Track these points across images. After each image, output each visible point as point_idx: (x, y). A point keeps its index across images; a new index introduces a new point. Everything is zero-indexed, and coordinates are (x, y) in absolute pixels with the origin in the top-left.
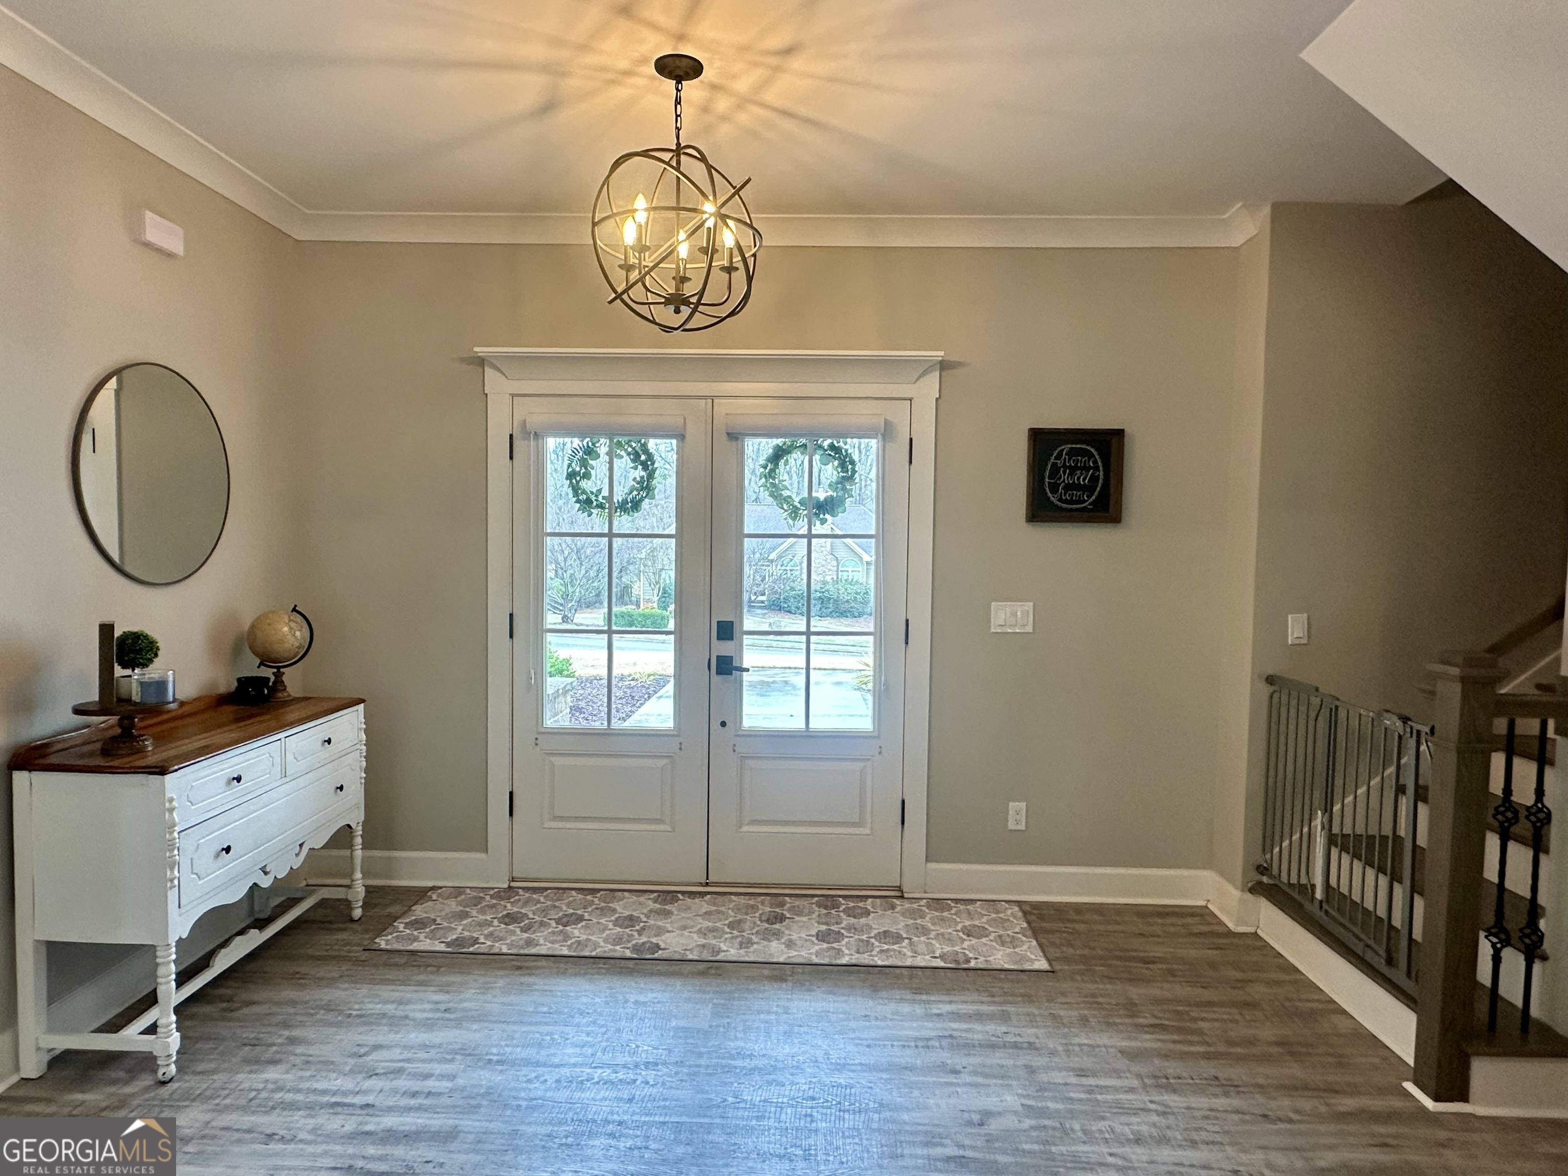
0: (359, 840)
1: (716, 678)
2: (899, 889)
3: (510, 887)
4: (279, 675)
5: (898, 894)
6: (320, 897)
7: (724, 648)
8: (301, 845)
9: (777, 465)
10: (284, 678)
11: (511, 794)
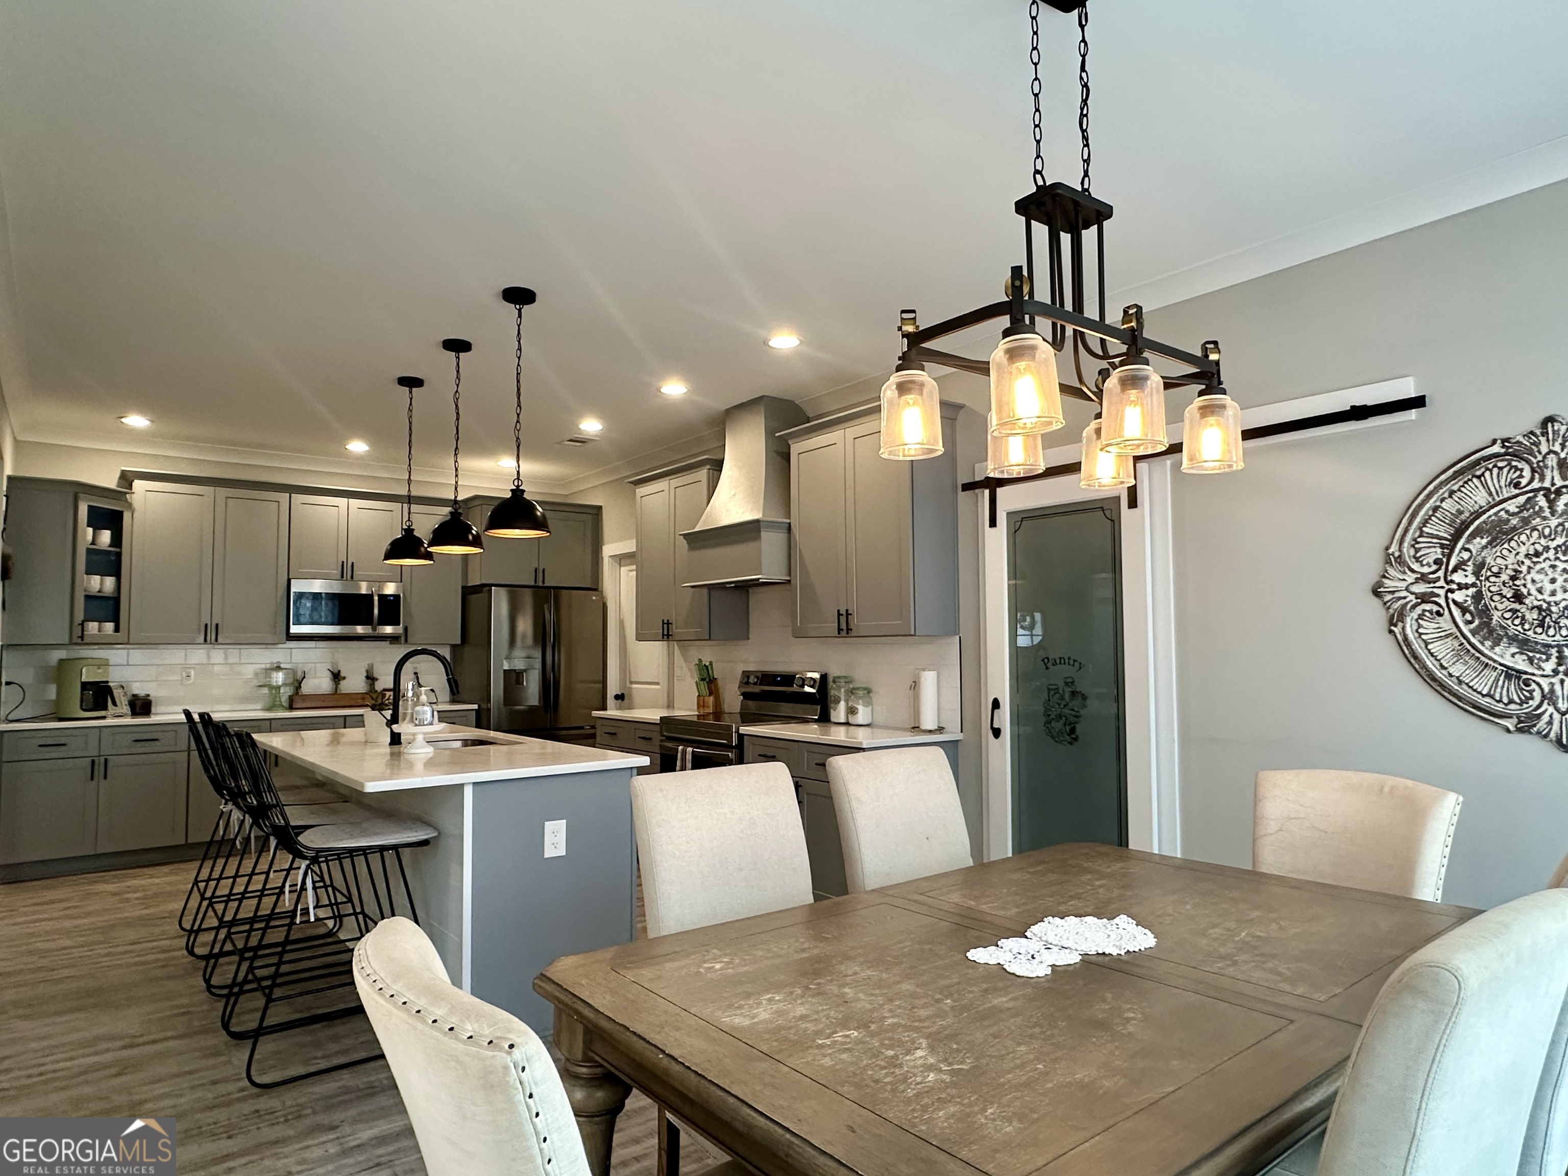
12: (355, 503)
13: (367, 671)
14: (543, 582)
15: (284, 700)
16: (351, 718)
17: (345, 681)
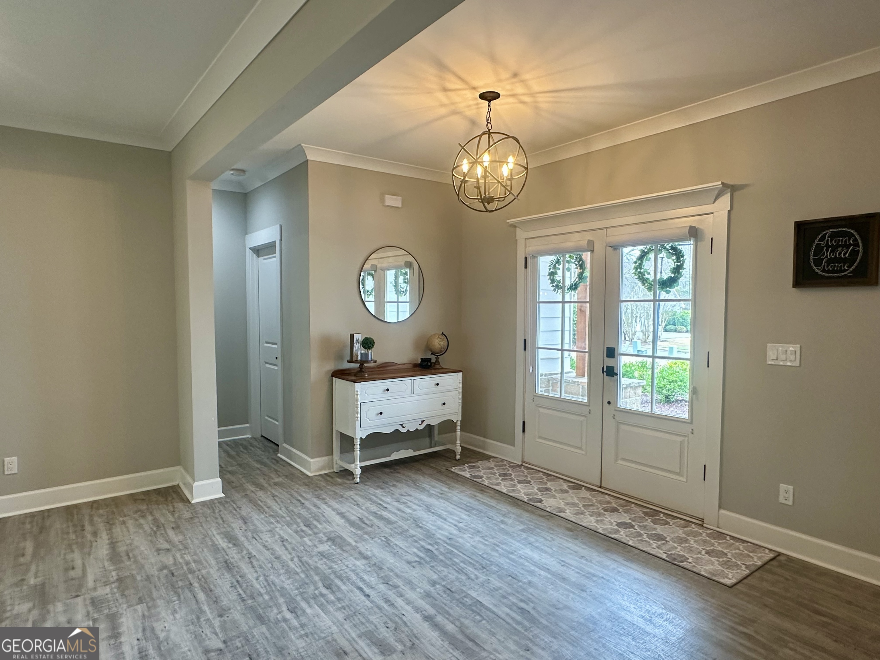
0: (459, 428)
1: (607, 378)
2: (702, 520)
3: (522, 465)
4: (437, 359)
5: (700, 523)
6: (448, 448)
7: (610, 362)
8: (423, 422)
9: (642, 261)
10: (439, 360)
11: (524, 423)
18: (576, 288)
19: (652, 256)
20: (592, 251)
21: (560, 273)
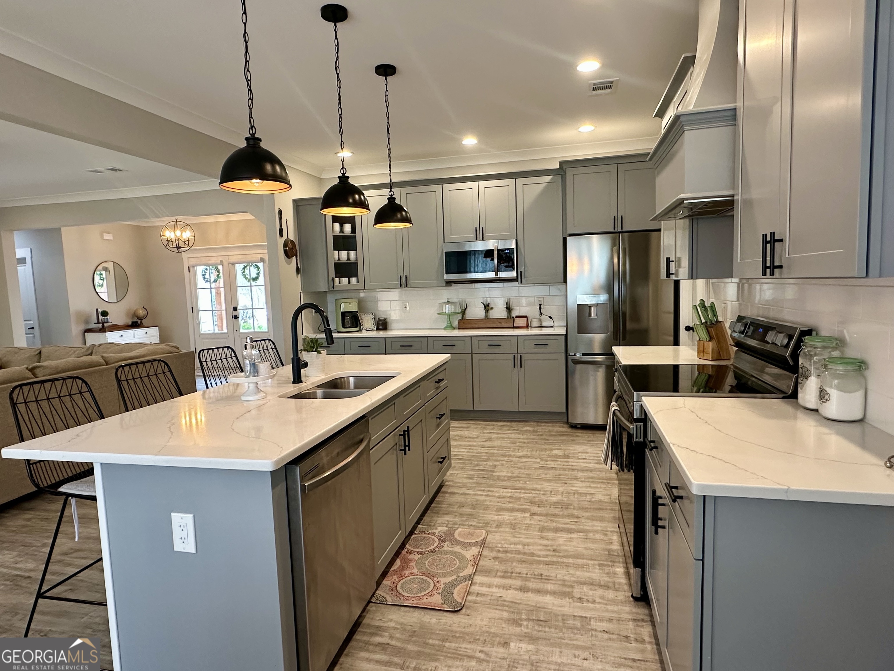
1: (234, 320)
7: (235, 313)
9: (244, 270)
10: (143, 321)
12: (483, 184)
13: (507, 303)
14: (622, 229)
15: (456, 323)
16: (475, 337)
17: (493, 310)
18: (216, 281)
19: (248, 267)
20: (223, 265)
21: (208, 274)
